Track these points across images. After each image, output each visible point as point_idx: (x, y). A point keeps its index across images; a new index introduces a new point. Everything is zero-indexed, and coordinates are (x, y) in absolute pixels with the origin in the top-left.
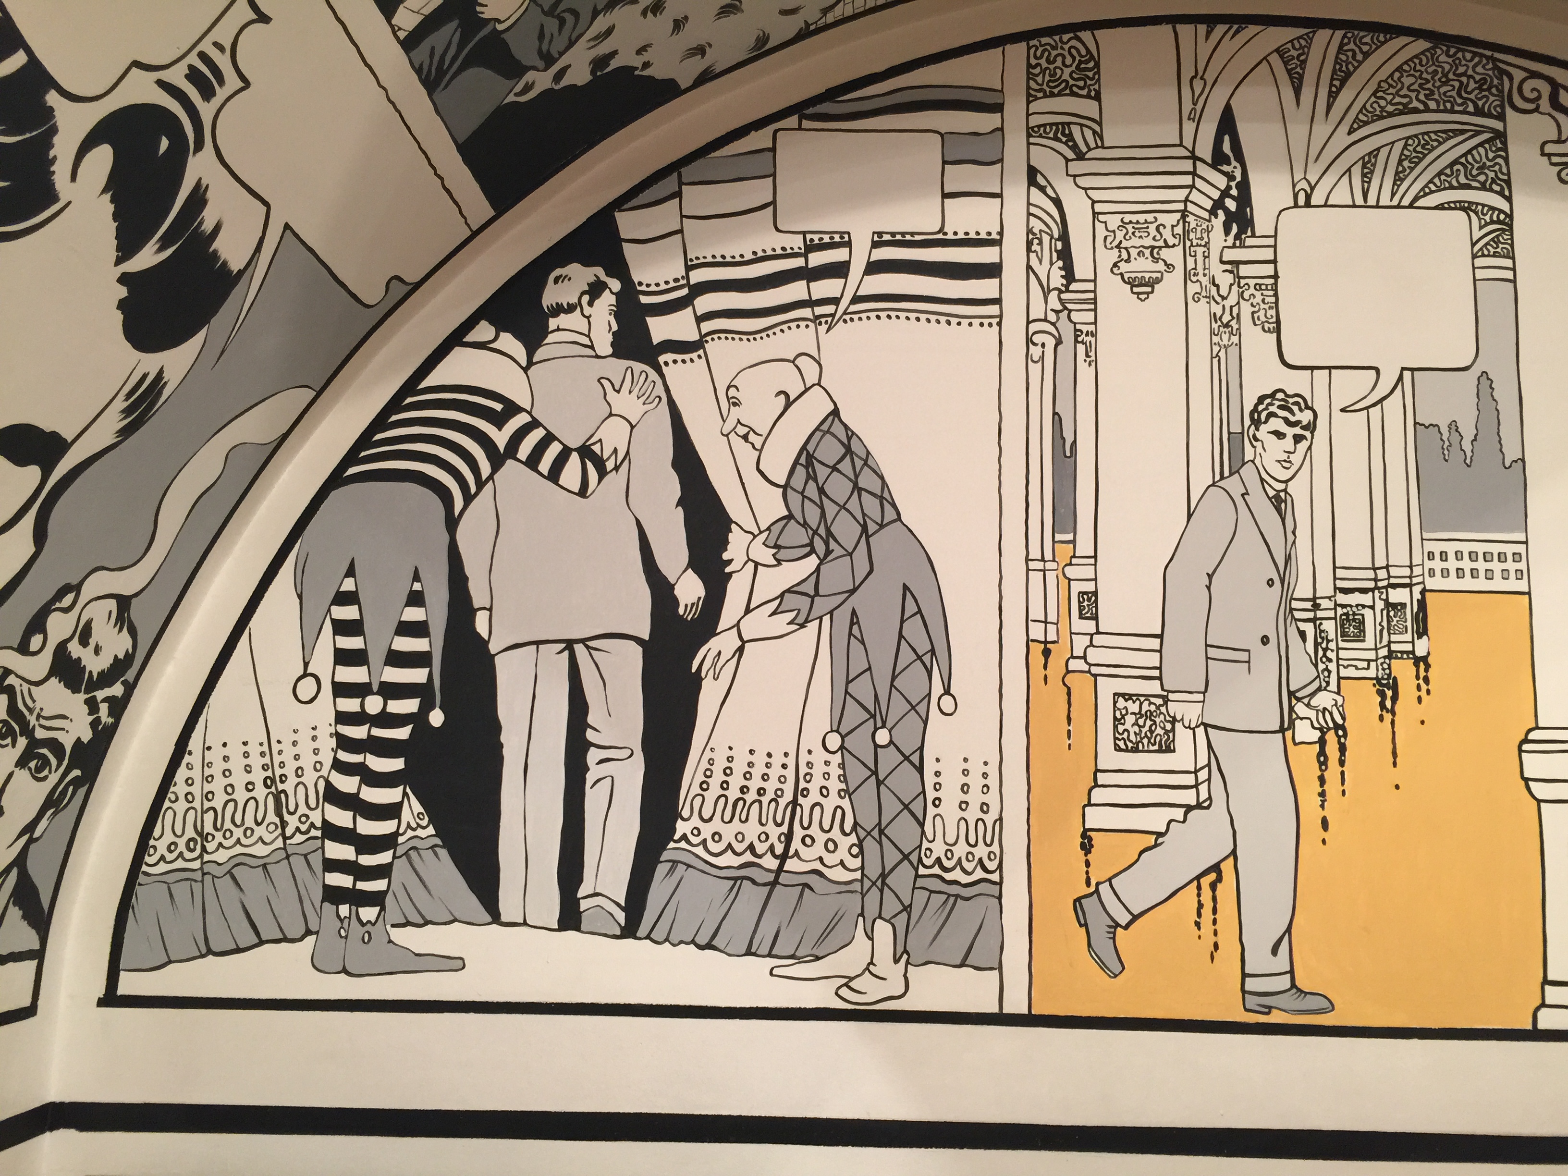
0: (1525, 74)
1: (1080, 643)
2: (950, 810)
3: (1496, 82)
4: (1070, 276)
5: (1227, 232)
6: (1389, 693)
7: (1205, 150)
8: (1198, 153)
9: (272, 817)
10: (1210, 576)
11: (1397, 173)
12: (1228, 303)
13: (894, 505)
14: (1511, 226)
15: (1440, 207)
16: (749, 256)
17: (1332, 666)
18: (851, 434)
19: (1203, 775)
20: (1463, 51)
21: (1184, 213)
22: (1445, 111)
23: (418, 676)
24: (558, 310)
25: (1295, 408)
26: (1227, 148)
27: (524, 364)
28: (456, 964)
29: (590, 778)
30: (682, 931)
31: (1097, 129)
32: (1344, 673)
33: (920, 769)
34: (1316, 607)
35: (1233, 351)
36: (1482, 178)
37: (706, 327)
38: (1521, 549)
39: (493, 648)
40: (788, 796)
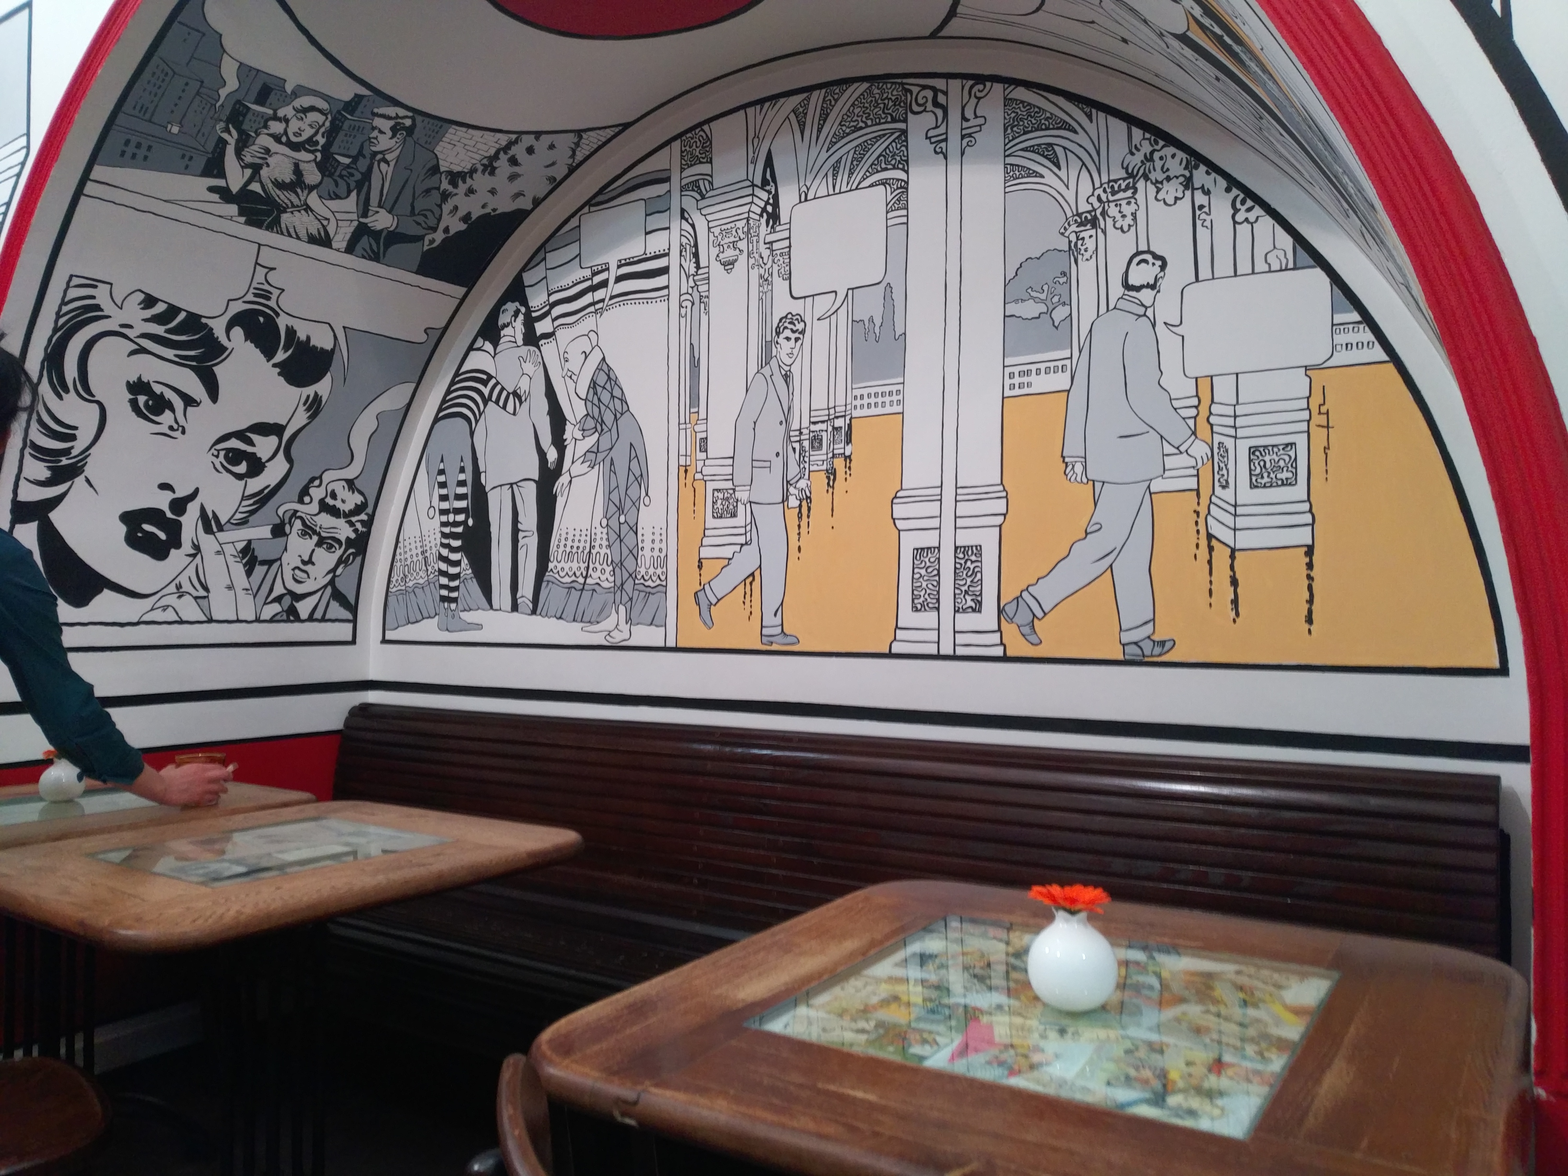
0: (919, 89)
1: (700, 464)
2: (647, 553)
3: (903, 98)
4: (698, 267)
5: (767, 226)
6: (832, 477)
7: (758, 181)
8: (755, 183)
9: (424, 568)
10: (755, 423)
11: (850, 170)
12: (767, 267)
13: (626, 403)
14: (907, 189)
15: (871, 186)
16: (571, 284)
17: (807, 466)
18: (610, 369)
19: (748, 528)
20: (886, 83)
21: (748, 219)
22: (877, 124)
23: (463, 504)
24: (505, 326)
25: (796, 322)
26: (768, 176)
27: (493, 354)
28: (479, 627)
29: (520, 545)
30: (552, 612)
31: (710, 179)
32: (812, 468)
33: (636, 533)
34: (801, 433)
35: (769, 294)
36: (893, 162)
37: (557, 323)
38: (900, 387)
39: (487, 489)
40: (588, 550)
